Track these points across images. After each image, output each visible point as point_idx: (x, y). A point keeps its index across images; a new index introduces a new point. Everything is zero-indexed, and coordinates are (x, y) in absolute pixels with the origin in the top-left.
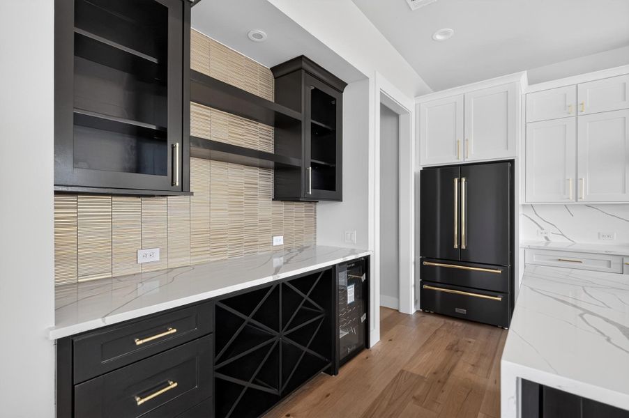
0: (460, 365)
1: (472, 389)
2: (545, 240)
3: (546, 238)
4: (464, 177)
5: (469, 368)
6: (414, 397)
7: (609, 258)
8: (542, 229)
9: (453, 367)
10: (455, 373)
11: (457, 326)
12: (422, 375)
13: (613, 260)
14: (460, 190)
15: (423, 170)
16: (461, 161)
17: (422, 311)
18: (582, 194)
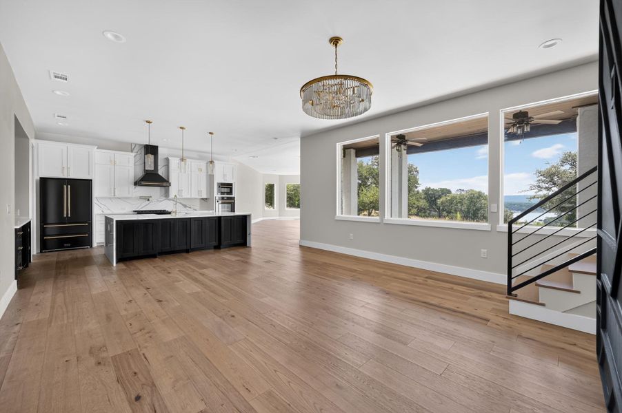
3: (102, 211)
4: (69, 184)
8: (100, 207)
14: (67, 190)
15: (41, 178)
16: (66, 177)
17: (41, 252)
18: (116, 194)
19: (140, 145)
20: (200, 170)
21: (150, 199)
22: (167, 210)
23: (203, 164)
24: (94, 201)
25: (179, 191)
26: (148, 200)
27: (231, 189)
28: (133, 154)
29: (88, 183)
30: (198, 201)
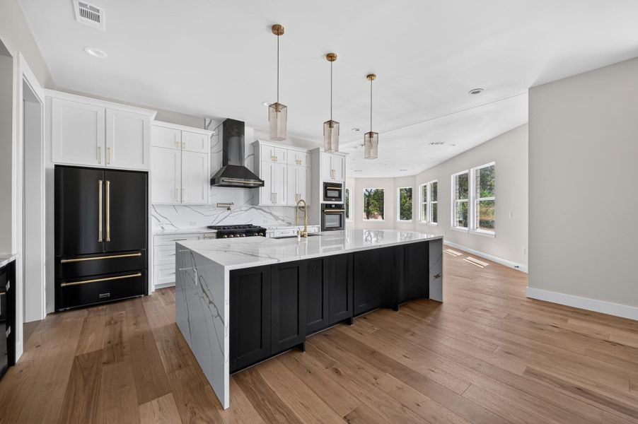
0: (125, 329)
1: (143, 336)
2: (161, 229)
3: (162, 228)
4: (108, 180)
5: (132, 327)
6: (104, 363)
7: (198, 235)
8: (159, 221)
9: (121, 333)
10: (125, 335)
11: (102, 309)
12: (98, 349)
13: (200, 235)
14: (104, 191)
15: (56, 166)
16: (102, 166)
17: (57, 311)
18: (184, 199)
19: (218, 120)
20: (298, 162)
21: (231, 207)
22: (255, 224)
23: (302, 155)
24: (151, 211)
25: (272, 194)
26: (229, 209)
27: (340, 192)
28: (210, 133)
29: (142, 177)
30: (293, 210)
